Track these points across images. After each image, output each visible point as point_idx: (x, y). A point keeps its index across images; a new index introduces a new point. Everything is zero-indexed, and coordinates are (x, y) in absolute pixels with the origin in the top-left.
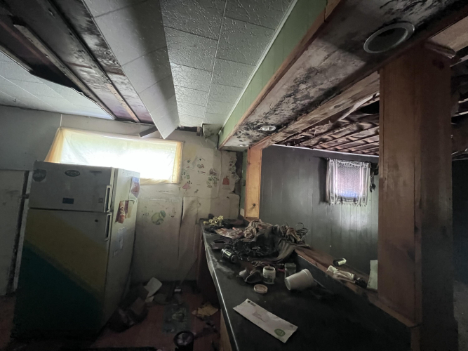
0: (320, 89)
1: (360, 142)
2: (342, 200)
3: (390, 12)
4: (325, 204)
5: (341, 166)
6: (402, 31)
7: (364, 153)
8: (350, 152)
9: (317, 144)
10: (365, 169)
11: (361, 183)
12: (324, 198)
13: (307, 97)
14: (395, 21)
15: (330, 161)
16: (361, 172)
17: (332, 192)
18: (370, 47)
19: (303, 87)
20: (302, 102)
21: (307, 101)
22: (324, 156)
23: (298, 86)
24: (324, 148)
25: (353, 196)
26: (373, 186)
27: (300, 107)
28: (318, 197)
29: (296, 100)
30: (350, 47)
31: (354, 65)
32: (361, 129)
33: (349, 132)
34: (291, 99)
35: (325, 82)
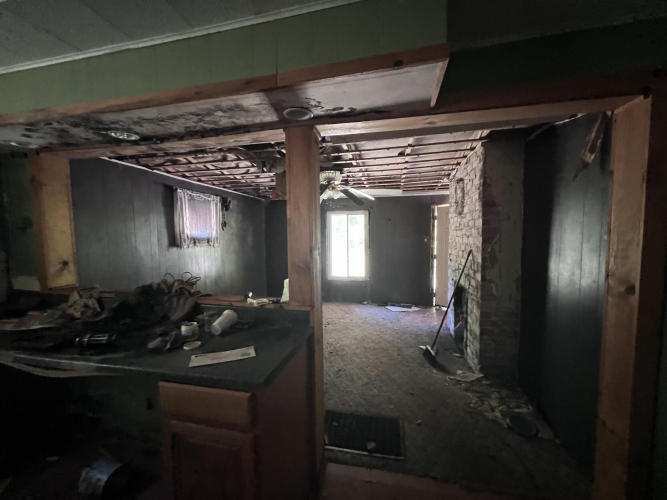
0: (233, 122)
1: (218, 172)
2: (195, 243)
3: (308, 103)
4: (175, 249)
5: (192, 199)
6: (306, 114)
7: (214, 185)
8: (200, 181)
9: (162, 165)
10: (216, 204)
11: (214, 220)
12: (174, 241)
13: (216, 123)
14: (307, 108)
15: (179, 191)
16: (213, 207)
17: (183, 233)
18: (288, 113)
19: (220, 113)
20: (206, 125)
21: (212, 126)
22: (170, 184)
23: (216, 111)
24: (169, 172)
25: (206, 236)
26: (224, 224)
27: (198, 128)
28: (165, 241)
29: (201, 120)
30: (277, 107)
31: (271, 117)
32: (224, 159)
33: (212, 159)
34: (196, 119)
35: (242, 119)
